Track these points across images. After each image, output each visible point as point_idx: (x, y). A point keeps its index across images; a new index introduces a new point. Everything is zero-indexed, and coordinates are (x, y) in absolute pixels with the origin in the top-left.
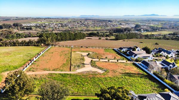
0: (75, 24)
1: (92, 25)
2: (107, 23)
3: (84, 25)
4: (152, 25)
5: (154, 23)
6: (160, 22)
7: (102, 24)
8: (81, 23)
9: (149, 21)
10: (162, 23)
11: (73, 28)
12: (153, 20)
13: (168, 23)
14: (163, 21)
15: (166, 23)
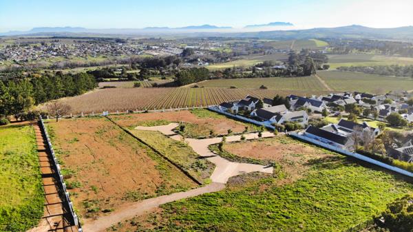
0: (27, 51)
1: (79, 52)
2: (115, 46)
3: (55, 53)
4: (212, 48)
5: (213, 44)
6: (224, 42)
7: (102, 49)
8: (45, 49)
9: (203, 40)
10: (229, 44)
11: (27, 61)
12: (211, 39)
13: (241, 43)
14: (229, 39)
15: (236, 43)
